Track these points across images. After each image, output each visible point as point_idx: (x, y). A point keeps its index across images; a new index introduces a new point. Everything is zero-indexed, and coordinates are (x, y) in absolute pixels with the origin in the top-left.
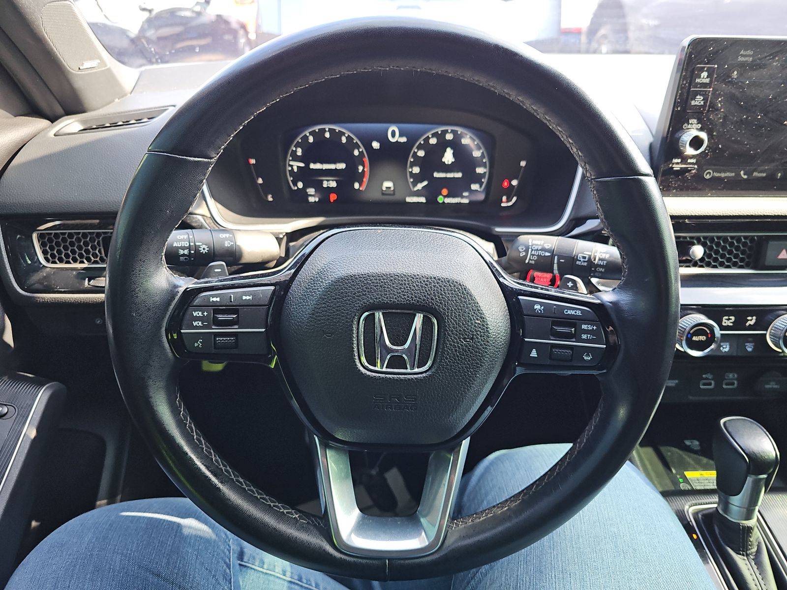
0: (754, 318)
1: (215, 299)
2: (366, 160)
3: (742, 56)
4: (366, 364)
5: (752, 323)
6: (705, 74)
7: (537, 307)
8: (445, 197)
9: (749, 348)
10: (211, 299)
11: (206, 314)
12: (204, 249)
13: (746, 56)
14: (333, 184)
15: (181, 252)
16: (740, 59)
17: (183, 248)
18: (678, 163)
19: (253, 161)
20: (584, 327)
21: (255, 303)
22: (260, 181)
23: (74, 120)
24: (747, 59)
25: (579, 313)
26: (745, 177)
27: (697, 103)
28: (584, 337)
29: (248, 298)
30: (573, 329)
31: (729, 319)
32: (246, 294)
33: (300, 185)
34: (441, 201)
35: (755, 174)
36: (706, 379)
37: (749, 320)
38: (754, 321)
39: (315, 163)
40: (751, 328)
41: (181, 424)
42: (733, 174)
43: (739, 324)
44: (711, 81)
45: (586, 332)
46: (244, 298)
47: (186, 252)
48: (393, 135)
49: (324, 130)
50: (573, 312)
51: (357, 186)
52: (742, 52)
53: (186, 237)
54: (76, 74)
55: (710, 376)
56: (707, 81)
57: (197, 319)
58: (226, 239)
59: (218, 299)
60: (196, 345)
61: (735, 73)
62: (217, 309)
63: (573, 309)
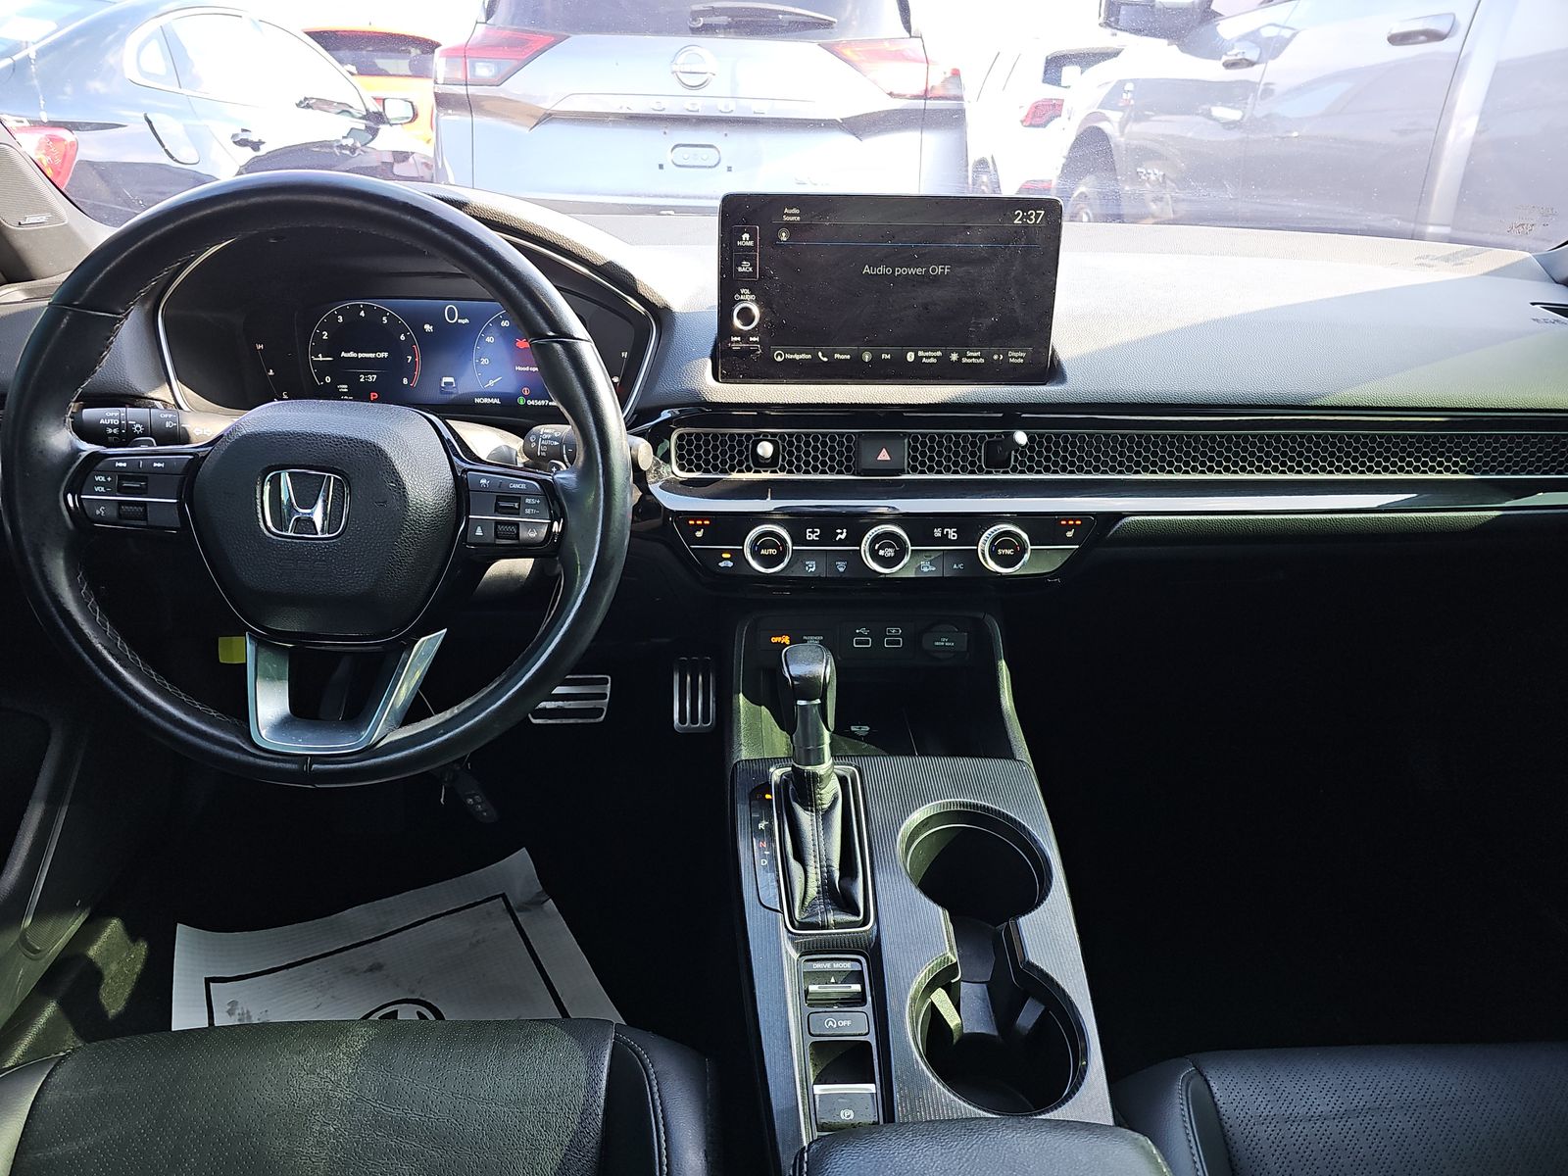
0: (845, 530)
1: (121, 464)
2: (417, 348)
3: (788, 215)
4: (273, 529)
5: (843, 537)
6: (746, 236)
7: (483, 481)
8: (527, 398)
9: (841, 567)
10: (117, 464)
11: (109, 479)
12: (138, 429)
13: (792, 215)
14: (372, 378)
15: (110, 431)
16: (786, 218)
17: (113, 426)
18: (737, 342)
19: (259, 347)
20: (528, 501)
21: (167, 472)
22: (271, 373)
23: (16, 288)
24: (793, 218)
25: (523, 486)
26: (825, 359)
27: (744, 270)
28: (528, 511)
29: (159, 465)
30: (516, 504)
31: (813, 532)
32: (157, 461)
33: (328, 379)
34: (522, 403)
35: (837, 356)
36: (861, 635)
37: (838, 534)
38: (844, 534)
39: (347, 352)
40: (841, 543)
41: (82, 603)
42: (809, 356)
43: (827, 538)
44: (755, 243)
45: (530, 506)
46: (155, 465)
47: (115, 431)
48: (451, 315)
49: (358, 308)
50: (518, 486)
51: (405, 381)
52: (786, 211)
53: (117, 414)
54: (15, 230)
55: (863, 630)
56: (751, 243)
57: (99, 484)
58: (168, 419)
59: (125, 465)
60: (98, 512)
61: (784, 234)
62: (123, 475)
63: (518, 482)
